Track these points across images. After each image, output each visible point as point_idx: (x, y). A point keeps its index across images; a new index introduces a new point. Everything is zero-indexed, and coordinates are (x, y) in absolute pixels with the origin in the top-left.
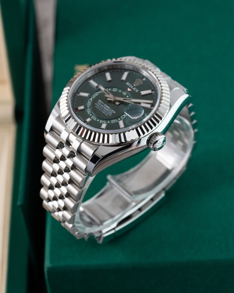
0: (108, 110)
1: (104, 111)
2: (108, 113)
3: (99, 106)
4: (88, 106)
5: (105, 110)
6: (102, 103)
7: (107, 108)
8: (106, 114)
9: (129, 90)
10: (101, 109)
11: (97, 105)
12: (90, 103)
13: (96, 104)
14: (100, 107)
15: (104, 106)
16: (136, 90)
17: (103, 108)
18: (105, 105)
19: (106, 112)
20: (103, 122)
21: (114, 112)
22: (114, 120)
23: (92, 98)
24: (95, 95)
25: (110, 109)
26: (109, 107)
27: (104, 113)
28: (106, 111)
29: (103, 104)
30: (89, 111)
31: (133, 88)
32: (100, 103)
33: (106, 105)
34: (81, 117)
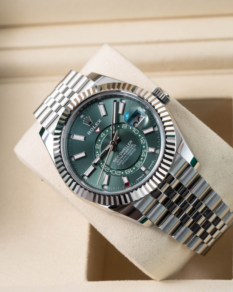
0: (128, 149)
1: (129, 153)
2: (133, 148)
3: (122, 161)
4: (121, 173)
5: (127, 153)
6: (117, 158)
7: (125, 151)
8: (134, 150)
9: (98, 130)
10: (126, 157)
11: (121, 163)
12: (117, 172)
13: (119, 165)
14: (123, 159)
15: (123, 154)
16: (98, 122)
17: (124, 156)
18: (121, 154)
19: (130, 151)
20: (143, 153)
21: (131, 142)
22: (141, 141)
23: (109, 171)
24: (106, 168)
25: (127, 147)
26: (124, 149)
27: (131, 154)
28: (128, 151)
29: (119, 157)
30: (129, 171)
31: (95, 126)
32: (117, 160)
33: (121, 152)
34: (137, 179)
